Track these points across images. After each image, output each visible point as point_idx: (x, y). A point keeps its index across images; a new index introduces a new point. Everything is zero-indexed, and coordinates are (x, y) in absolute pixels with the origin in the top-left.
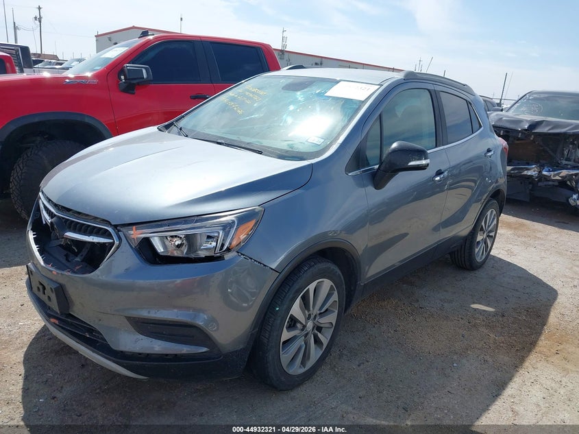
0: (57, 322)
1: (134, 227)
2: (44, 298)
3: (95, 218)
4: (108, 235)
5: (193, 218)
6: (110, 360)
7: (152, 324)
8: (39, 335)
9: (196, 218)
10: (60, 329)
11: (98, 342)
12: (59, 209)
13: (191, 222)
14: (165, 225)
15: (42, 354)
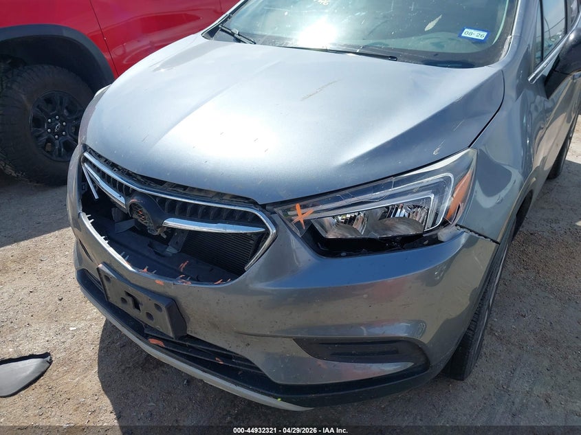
0: (161, 344)
1: (298, 206)
2: (140, 315)
3: (220, 196)
4: (256, 221)
5: (389, 180)
6: (269, 395)
7: (339, 344)
8: (107, 342)
9: (394, 179)
10: (168, 352)
11: (239, 370)
12: (139, 181)
13: (388, 186)
14: (347, 196)
15: (123, 371)
